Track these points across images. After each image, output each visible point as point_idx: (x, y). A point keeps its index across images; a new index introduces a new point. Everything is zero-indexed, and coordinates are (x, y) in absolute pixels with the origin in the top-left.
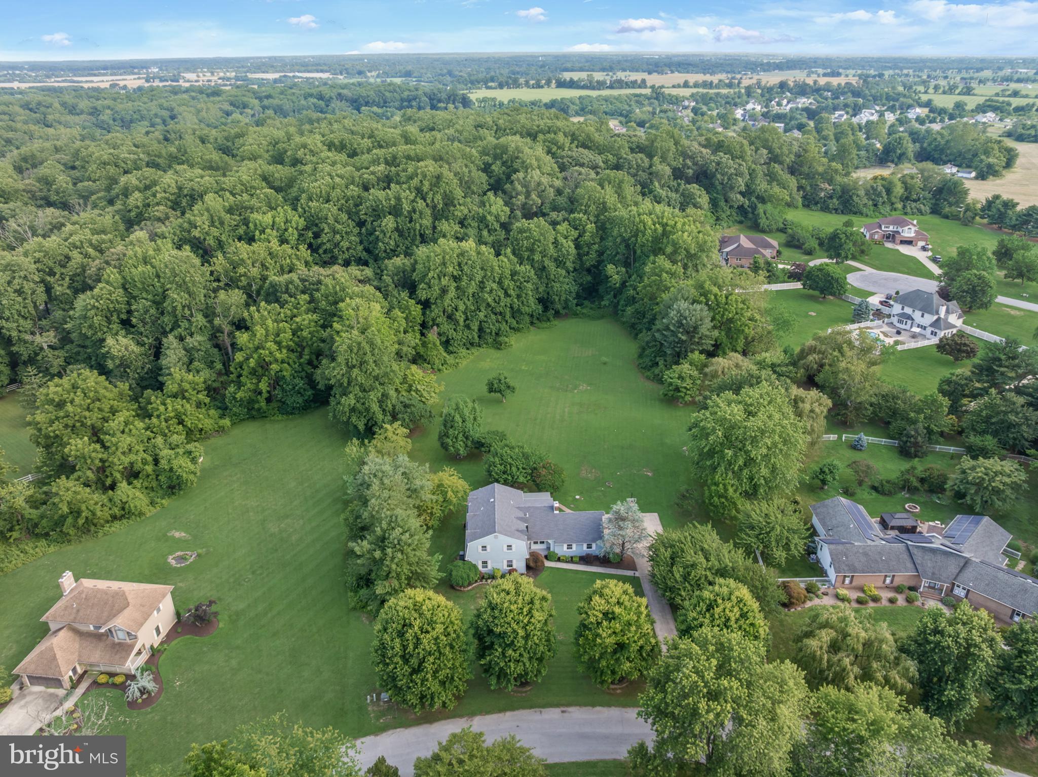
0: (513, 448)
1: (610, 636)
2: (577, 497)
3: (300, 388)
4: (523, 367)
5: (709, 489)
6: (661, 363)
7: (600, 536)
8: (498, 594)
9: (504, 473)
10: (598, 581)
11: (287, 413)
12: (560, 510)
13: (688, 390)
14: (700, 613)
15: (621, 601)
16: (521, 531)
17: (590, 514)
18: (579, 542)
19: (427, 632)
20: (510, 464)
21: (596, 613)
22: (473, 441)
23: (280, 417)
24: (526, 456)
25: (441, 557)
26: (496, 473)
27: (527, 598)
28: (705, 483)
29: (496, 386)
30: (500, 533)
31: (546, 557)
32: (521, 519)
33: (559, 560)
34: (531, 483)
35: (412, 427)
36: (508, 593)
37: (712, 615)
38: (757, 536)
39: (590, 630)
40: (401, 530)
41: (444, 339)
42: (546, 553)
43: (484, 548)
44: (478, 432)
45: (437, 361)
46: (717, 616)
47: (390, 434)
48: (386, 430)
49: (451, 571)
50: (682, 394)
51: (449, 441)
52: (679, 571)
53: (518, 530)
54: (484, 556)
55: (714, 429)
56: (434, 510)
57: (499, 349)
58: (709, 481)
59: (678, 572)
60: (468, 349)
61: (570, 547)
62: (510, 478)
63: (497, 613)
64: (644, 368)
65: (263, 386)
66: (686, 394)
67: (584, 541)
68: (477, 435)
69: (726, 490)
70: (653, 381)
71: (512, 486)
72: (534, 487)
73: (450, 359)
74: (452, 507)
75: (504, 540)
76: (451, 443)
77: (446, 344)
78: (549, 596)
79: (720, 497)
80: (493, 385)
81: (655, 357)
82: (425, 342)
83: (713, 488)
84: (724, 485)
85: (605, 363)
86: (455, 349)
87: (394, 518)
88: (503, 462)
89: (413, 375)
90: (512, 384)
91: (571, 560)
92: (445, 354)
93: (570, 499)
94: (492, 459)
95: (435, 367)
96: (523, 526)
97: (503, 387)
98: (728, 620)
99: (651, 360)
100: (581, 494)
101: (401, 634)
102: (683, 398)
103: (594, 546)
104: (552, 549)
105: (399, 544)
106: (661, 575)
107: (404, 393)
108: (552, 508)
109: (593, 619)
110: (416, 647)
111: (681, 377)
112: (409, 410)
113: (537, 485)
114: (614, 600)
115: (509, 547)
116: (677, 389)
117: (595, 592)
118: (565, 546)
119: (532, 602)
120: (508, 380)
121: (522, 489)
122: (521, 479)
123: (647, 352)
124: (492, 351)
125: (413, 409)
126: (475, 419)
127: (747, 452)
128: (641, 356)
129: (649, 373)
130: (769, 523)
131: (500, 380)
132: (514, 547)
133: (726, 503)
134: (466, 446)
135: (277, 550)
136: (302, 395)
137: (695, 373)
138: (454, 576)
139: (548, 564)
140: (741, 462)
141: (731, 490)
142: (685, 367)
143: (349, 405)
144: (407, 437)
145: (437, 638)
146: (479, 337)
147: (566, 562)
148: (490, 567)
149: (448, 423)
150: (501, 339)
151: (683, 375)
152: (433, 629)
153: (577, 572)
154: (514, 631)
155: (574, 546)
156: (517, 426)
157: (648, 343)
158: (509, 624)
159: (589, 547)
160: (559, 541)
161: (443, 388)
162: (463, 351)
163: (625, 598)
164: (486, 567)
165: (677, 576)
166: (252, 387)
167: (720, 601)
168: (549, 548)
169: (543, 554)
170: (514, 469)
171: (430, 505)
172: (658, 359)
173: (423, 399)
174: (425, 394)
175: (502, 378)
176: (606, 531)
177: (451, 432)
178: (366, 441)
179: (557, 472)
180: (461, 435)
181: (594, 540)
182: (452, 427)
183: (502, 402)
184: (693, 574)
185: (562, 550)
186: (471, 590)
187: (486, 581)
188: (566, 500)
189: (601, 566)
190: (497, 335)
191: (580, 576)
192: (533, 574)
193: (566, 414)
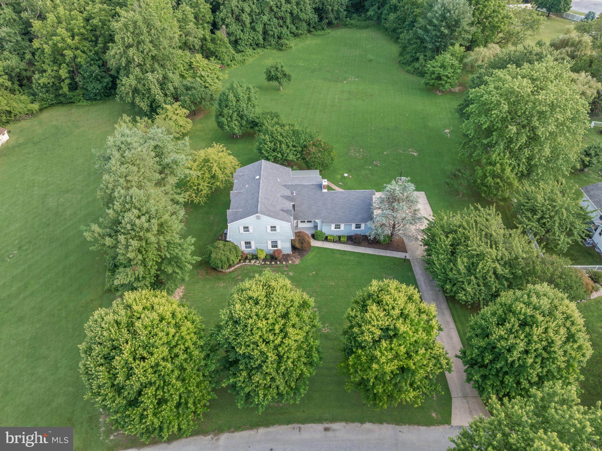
0: (284, 126)
1: (392, 360)
2: (346, 175)
3: (97, 75)
4: (300, 64)
5: (483, 168)
6: (421, 57)
7: (370, 218)
8: (243, 303)
9: (274, 150)
10: (375, 282)
11: (90, 99)
12: (329, 188)
13: (448, 78)
14: (511, 331)
15: (406, 312)
16: (287, 211)
17: (360, 193)
18: (348, 222)
19: (143, 358)
20: (281, 142)
21: (373, 329)
22: (247, 121)
23: (85, 103)
24: (295, 133)
25: (193, 240)
26: (266, 151)
27: (281, 309)
28: (478, 163)
29: (273, 73)
30: (263, 213)
31: (313, 236)
32: (288, 198)
33: (326, 239)
34: (301, 162)
35: (193, 108)
36: (257, 303)
37: (528, 335)
38: (538, 220)
39: (363, 348)
40: (136, 212)
41: (233, 39)
42: (313, 232)
43: (246, 229)
44: (253, 113)
45: (226, 58)
46: (535, 338)
47: (170, 114)
48: (167, 110)
49: (211, 253)
50: (443, 82)
51: (224, 120)
52: (463, 263)
53: (282, 210)
54: (247, 236)
55: (499, 104)
56: (200, 187)
57: (280, 50)
58: (484, 161)
59: (461, 264)
60: (254, 49)
62: (279, 155)
63: (239, 329)
64: (403, 64)
65: (63, 73)
66: (446, 82)
67: (352, 221)
68: (251, 115)
69: (503, 170)
70: (413, 74)
71: (282, 164)
72: (304, 165)
73: (238, 57)
74: (218, 184)
75: (267, 221)
76: (226, 122)
77: (235, 43)
78: (312, 301)
79: (494, 176)
80: (270, 72)
81: (416, 53)
82: (214, 39)
83: (489, 168)
84: (501, 164)
85: (370, 61)
86: (243, 49)
87: (128, 198)
88: (274, 139)
89: (198, 62)
90: (287, 72)
91: (339, 240)
92: (234, 52)
93: (339, 177)
94: (263, 137)
95: (224, 62)
96: (289, 205)
97: (279, 75)
98: (551, 343)
99: (411, 56)
100: (349, 172)
101: (108, 358)
102: (443, 86)
103: (363, 226)
104: (319, 229)
105: (133, 230)
106: (440, 264)
107: (189, 79)
108: (320, 186)
109: (368, 337)
110: (128, 376)
111: (443, 66)
112: (189, 92)
113: (307, 163)
114: (397, 312)
115: (273, 228)
116: (439, 78)
117: (370, 296)
118: (333, 226)
119: (285, 316)
120: (284, 69)
121: (292, 167)
122: (291, 157)
123: (409, 49)
124: (275, 51)
125: (194, 91)
126: (249, 99)
127: (533, 129)
128: (401, 54)
129: (409, 68)
130: (554, 207)
131: (277, 69)
132: (278, 228)
133: (501, 184)
134: (241, 125)
135: (49, 225)
136: (101, 82)
137: (456, 63)
138: (212, 259)
139: (315, 243)
140: (524, 139)
141: (508, 170)
142: (446, 57)
143: (130, 85)
144: (187, 117)
145: (157, 365)
146: (264, 39)
147: (334, 242)
148: (253, 246)
149: (224, 102)
150: (282, 41)
151: (446, 64)
152: (152, 354)
153: (344, 252)
154: (262, 353)
155: (342, 226)
156: (292, 110)
157: (409, 40)
158: (256, 343)
159: (358, 226)
160: (327, 221)
161: (226, 76)
162: (249, 51)
163: (411, 308)
164: (250, 247)
165: (462, 268)
166: (53, 74)
167: (540, 318)
168: (316, 227)
169: (309, 233)
170: (284, 146)
171: (196, 182)
172: (418, 54)
173: (207, 85)
174: (209, 80)
175: (279, 67)
176: (376, 212)
177: (225, 111)
178: (138, 118)
179: (326, 150)
180: (235, 114)
181: (365, 220)
182: (226, 106)
183: (279, 90)
184: (480, 266)
185: (330, 230)
186: (233, 271)
187: (250, 262)
188: (334, 178)
189: (369, 247)
190: (279, 38)
191: (347, 257)
192: (299, 255)
193: (337, 100)
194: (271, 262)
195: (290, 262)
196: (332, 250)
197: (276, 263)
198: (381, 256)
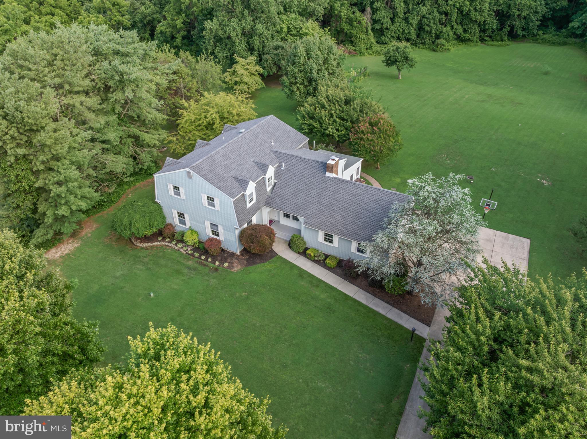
18: (348, 235)
30: (198, 171)
33: (304, 253)
43: (177, 190)
45: (362, 46)
53: (236, 178)
54: (179, 203)
57: (434, 50)
61: (328, 238)
67: (351, 235)
73: (378, 47)
75: (202, 185)
77: (380, 32)
86: (387, 40)
90: (410, 55)
91: (322, 261)
92: (374, 41)
95: (358, 49)
96: (256, 177)
104: (303, 233)
115: (211, 201)
118: (322, 236)
132: (217, 203)
139: (285, 253)
146: (417, 35)
147: (314, 261)
148: (187, 223)
150: (438, 41)
153: (318, 282)
155: (336, 241)
159: (360, 250)
169: (285, 235)
175: (402, 47)
183: (397, 78)
185: (315, 239)
186: (147, 249)
187: (176, 244)
188: (390, 180)
189: (366, 290)
190: (438, 37)
191: (317, 292)
192: (247, 260)
193: (464, 99)
194: (201, 255)
195: (226, 265)
196: (302, 273)
197: (206, 259)
198: (376, 314)
